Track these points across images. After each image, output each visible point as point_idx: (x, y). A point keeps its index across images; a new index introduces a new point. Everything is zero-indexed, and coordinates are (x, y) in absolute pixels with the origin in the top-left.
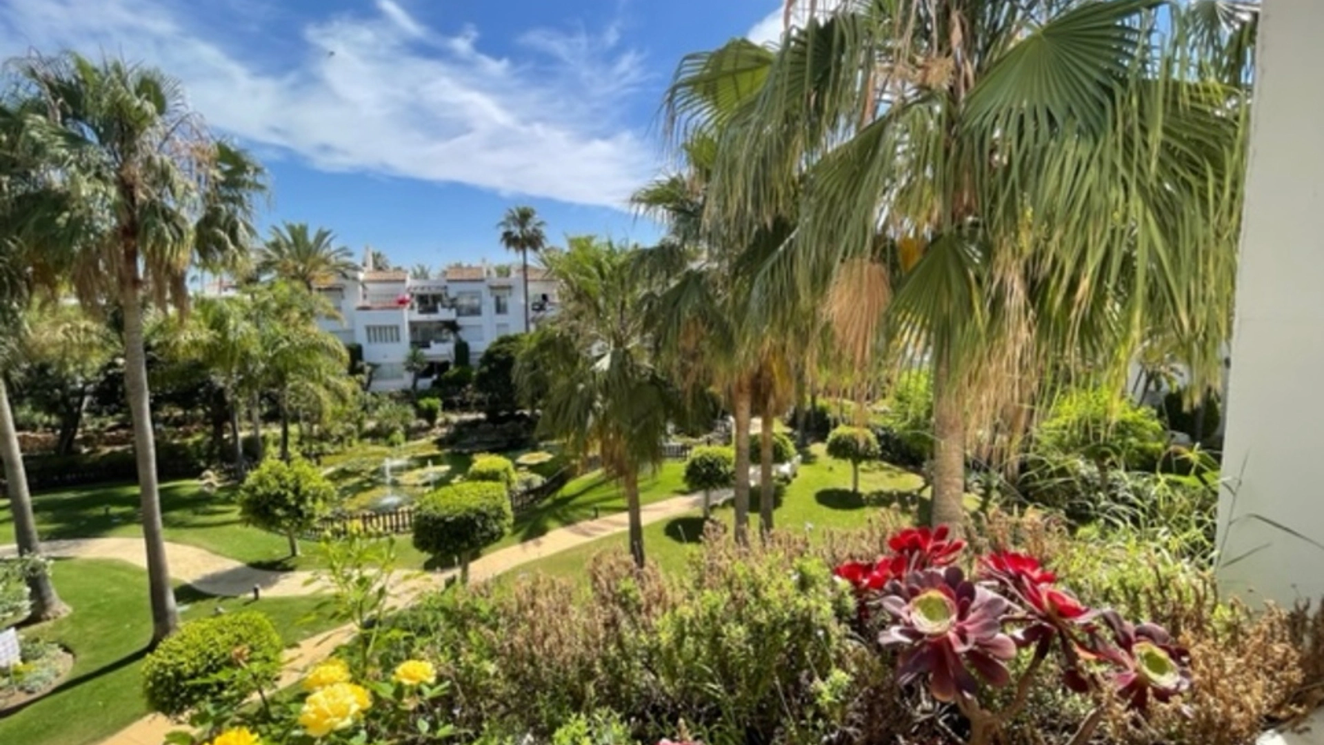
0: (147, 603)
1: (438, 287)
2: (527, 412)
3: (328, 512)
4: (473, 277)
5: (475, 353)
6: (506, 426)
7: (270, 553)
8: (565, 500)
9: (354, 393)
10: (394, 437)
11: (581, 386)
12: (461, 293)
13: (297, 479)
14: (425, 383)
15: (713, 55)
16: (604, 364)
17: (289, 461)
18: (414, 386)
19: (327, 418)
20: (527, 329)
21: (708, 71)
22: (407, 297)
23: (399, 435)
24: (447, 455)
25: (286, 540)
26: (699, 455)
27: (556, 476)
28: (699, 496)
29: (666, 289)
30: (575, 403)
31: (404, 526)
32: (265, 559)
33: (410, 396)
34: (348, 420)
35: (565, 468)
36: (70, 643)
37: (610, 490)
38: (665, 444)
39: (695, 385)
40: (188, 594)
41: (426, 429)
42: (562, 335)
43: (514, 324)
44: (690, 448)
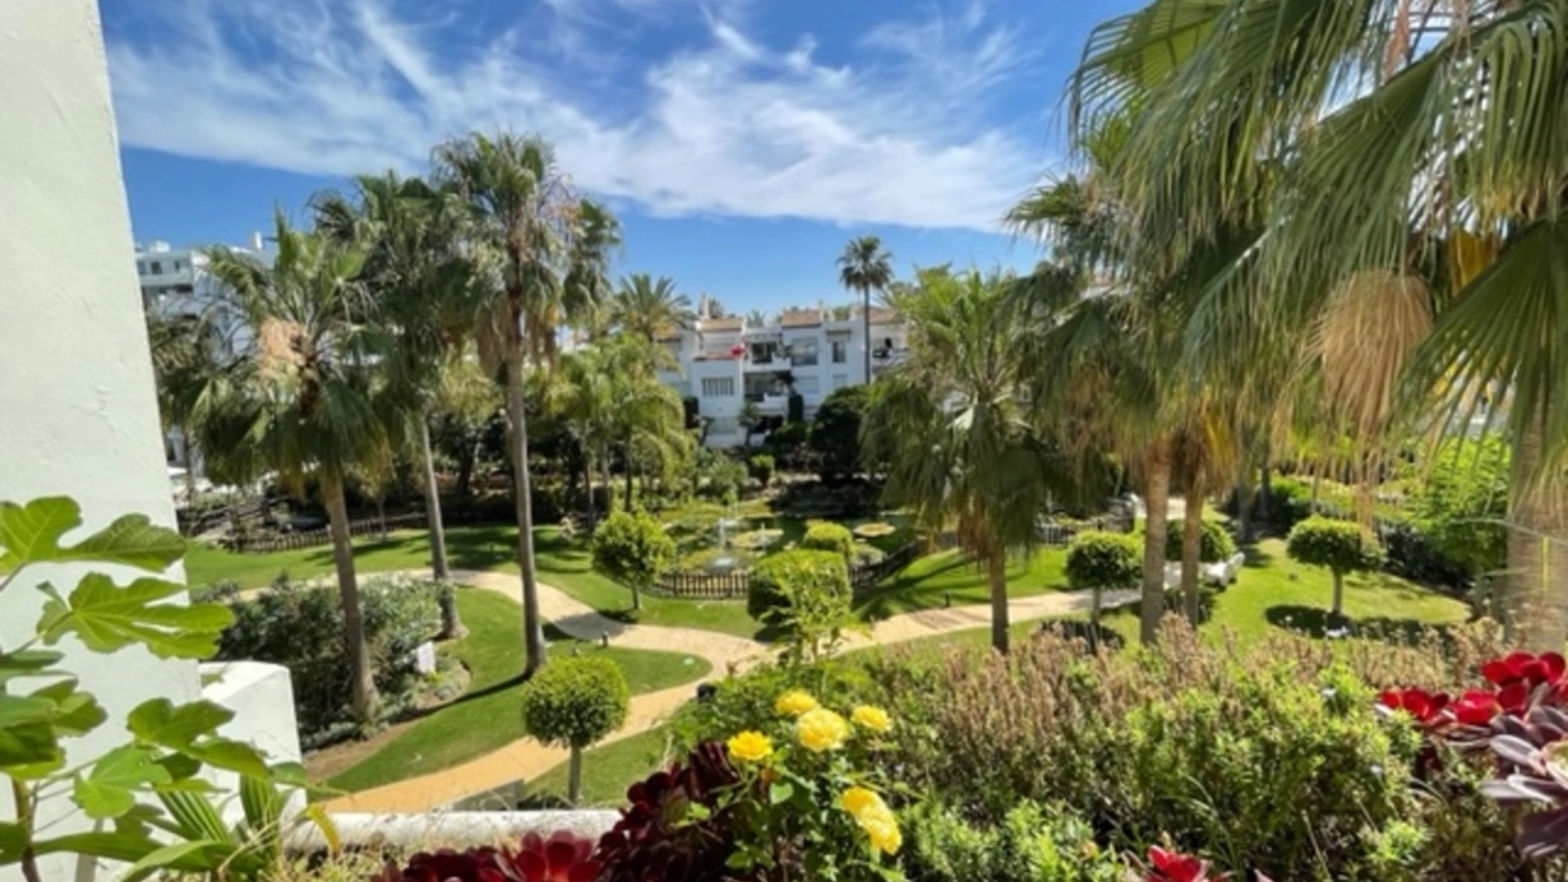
0: (522, 635)
1: (773, 335)
2: (866, 476)
3: (666, 569)
4: (810, 322)
5: (811, 407)
6: (843, 490)
7: (616, 602)
8: (910, 582)
9: (691, 447)
10: (726, 496)
11: (937, 448)
12: (797, 341)
13: (641, 531)
14: (758, 439)
15: (1135, 18)
16: (965, 421)
17: (634, 513)
18: (747, 443)
19: (668, 472)
20: (868, 380)
21: (1128, 40)
22: (742, 346)
23: (732, 494)
24: (780, 518)
25: (629, 592)
26: (1087, 543)
27: (901, 552)
28: (1086, 595)
29: (1051, 327)
30: (929, 468)
31: (737, 590)
32: (612, 608)
33: (743, 453)
34: (685, 476)
35: (911, 545)
36: (467, 661)
37: (968, 574)
38: (1044, 525)
39: (1088, 451)
40: (552, 632)
41: (759, 489)
42: (913, 386)
43: (853, 374)
44: (1073, 533)
